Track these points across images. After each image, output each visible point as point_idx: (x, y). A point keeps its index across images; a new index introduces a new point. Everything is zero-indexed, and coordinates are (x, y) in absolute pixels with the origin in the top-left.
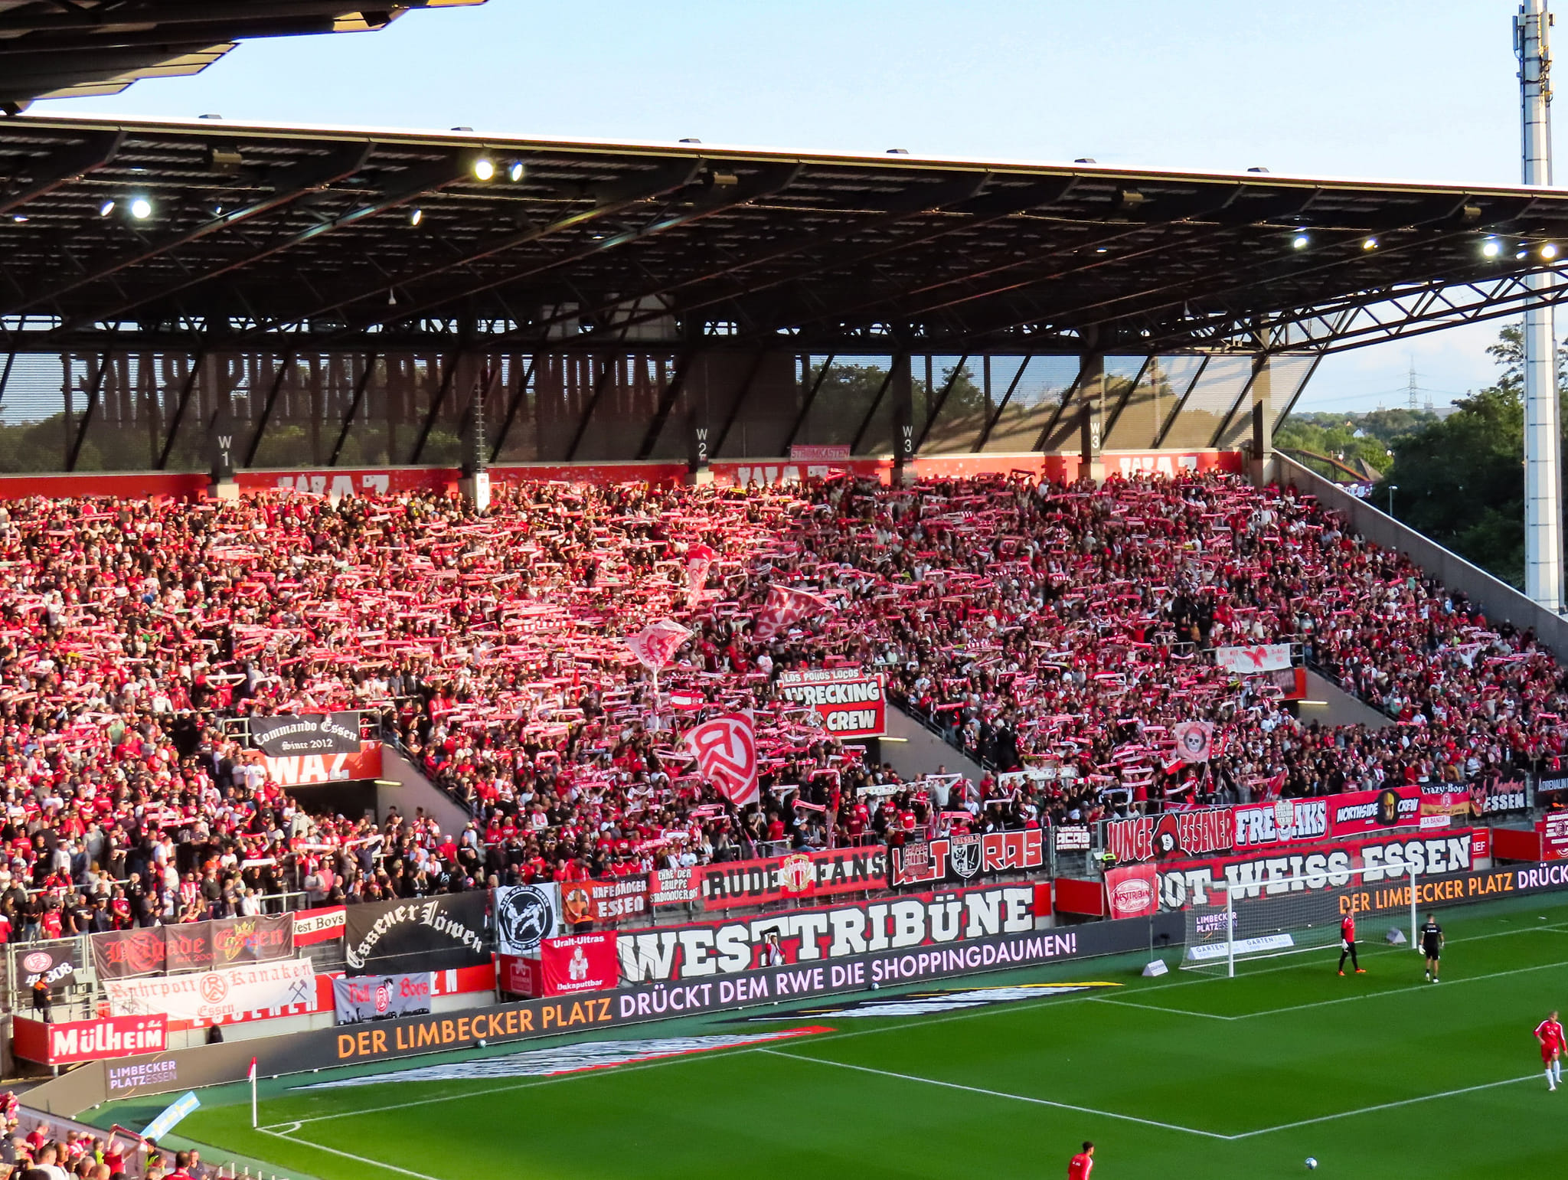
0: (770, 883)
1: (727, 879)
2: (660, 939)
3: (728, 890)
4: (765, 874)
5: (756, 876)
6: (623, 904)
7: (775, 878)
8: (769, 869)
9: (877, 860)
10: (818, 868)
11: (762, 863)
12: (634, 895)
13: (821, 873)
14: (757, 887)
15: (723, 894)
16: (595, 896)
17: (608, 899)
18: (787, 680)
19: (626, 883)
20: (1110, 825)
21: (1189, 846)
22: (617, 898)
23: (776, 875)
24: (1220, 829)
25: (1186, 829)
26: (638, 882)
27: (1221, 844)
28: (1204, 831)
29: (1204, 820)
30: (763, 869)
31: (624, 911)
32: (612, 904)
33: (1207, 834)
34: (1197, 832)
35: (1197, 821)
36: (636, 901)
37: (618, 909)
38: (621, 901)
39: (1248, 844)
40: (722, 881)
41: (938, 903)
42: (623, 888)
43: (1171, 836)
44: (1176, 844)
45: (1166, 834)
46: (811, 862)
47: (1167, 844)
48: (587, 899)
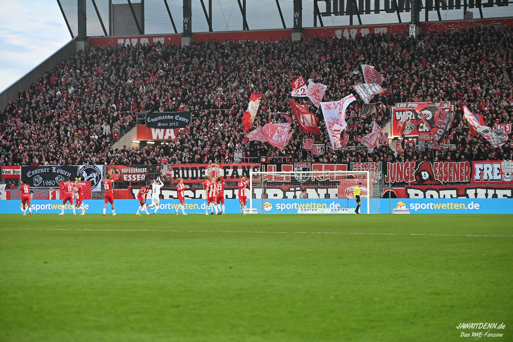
0: (201, 175)
1: (181, 171)
4: (199, 171)
5: (195, 171)
6: (136, 177)
7: (204, 173)
8: (201, 169)
9: (256, 170)
10: (225, 171)
11: (198, 166)
12: (141, 174)
13: (226, 173)
14: (195, 176)
16: (123, 172)
17: (128, 173)
18: (398, 107)
19: (138, 168)
20: (389, 163)
21: (441, 178)
22: (132, 174)
23: (204, 171)
24: (462, 171)
25: (438, 170)
26: (143, 169)
27: (462, 179)
28: (450, 172)
29: (451, 166)
30: (198, 168)
31: (136, 180)
32: (130, 176)
33: (452, 173)
34: (446, 172)
35: (446, 166)
36: (142, 176)
37: (133, 178)
38: (135, 175)
39: (482, 180)
40: (179, 172)
41: (292, 191)
42: (137, 170)
43: (428, 172)
44: (431, 177)
45: (424, 171)
46: (220, 168)
47: (425, 176)
48: (119, 173)
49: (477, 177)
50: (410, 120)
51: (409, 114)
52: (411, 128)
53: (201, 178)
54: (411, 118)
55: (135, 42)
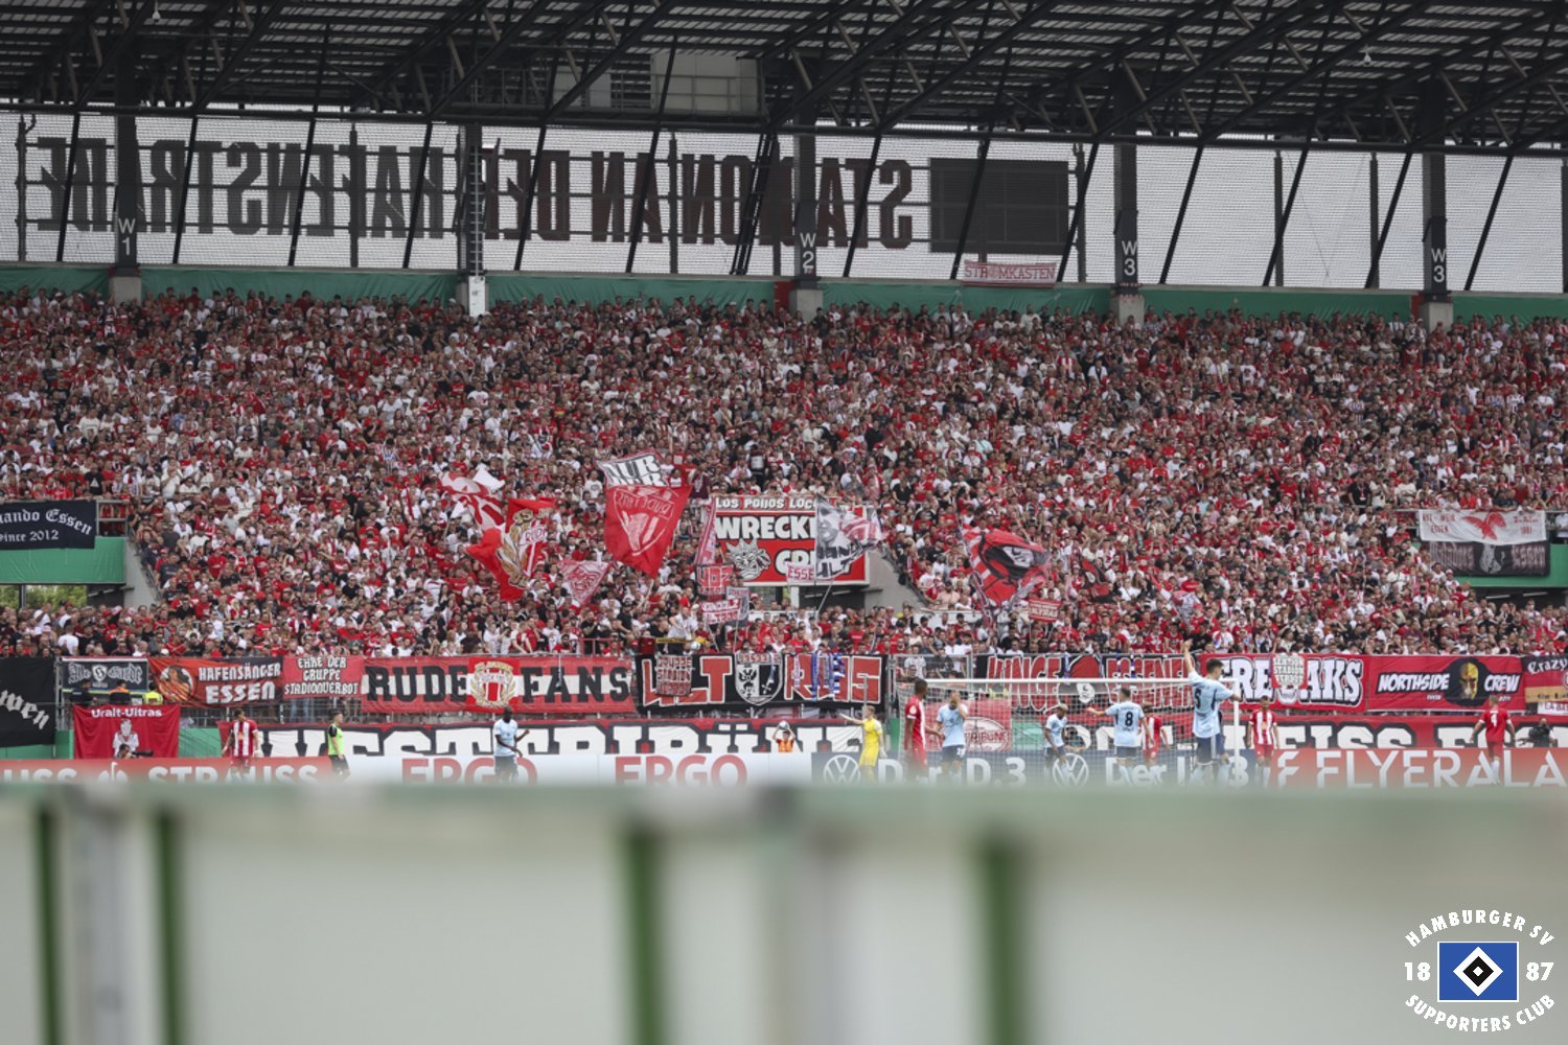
0: (455, 690)
1: (392, 680)
2: (301, 737)
3: (393, 691)
4: (448, 679)
5: (435, 678)
6: (246, 690)
7: (463, 683)
8: (453, 671)
9: (618, 677)
10: (527, 680)
11: (444, 663)
12: (263, 680)
13: (530, 687)
14: (435, 691)
15: (387, 696)
16: (202, 676)
17: (220, 682)
18: (718, 506)
19: (252, 665)
20: (993, 660)
22: (235, 683)
23: (464, 680)
26: (270, 666)
30: (446, 670)
31: (246, 698)
32: (226, 690)
36: (265, 688)
37: (235, 695)
38: (243, 686)
40: (386, 679)
41: (722, 732)
42: (248, 672)
46: (515, 673)
48: (191, 680)
50: (754, 542)
51: (750, 525)
52: (760, 563)
54: (756, 536)
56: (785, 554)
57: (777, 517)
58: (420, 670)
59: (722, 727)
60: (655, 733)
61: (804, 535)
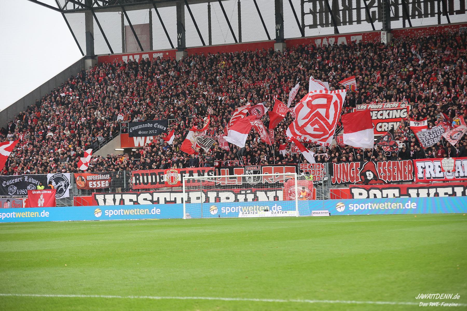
0: (160, 180)
1: (141, 177)
2: (114, 197)
3: (141, 181)
4: (158, 176)
5: (154, 176)
6: (101, 183)
8: (159, 174)
9: (210, 173)
10: (181, 176)
11: (157, 171)
12: (105, 180)
14: (154, 181)
15: (140, 183)
17: (93, 180)
18: (359, 108)
19: (102, 175)
20: (334, 164)
21: (385, 178)
22: (97, 180)
23: (162, 177)
24: (405, 170)
25: (382, 169)
26: (107, 175)
27: (405, 177)
28: (394, 171)
29: (394, 165)
30: (157, 174)
31: (101, 186)
32: (94, 183)
33: (396, 172)
34: (389, 171)
35: (389, 165)
36: (106, 182)
37: (97, 185)
38: (100, 182)
39: (425, 178)
40: (139, 178)
41: (242, 194)
42: (100, 177)
43: (372, 172)
44: (375, 176)
45: (369, 171)
46: (178, 173)
47: (370, 176)
48: (85, 180)
49: (420, 175)
53: (160, 183)
55: (137, 58)
56: (380, 124)
57: (378, 111)
58: (149, 174)
59: (242, 192)
60: (221, 194)
61: (387, 117)
